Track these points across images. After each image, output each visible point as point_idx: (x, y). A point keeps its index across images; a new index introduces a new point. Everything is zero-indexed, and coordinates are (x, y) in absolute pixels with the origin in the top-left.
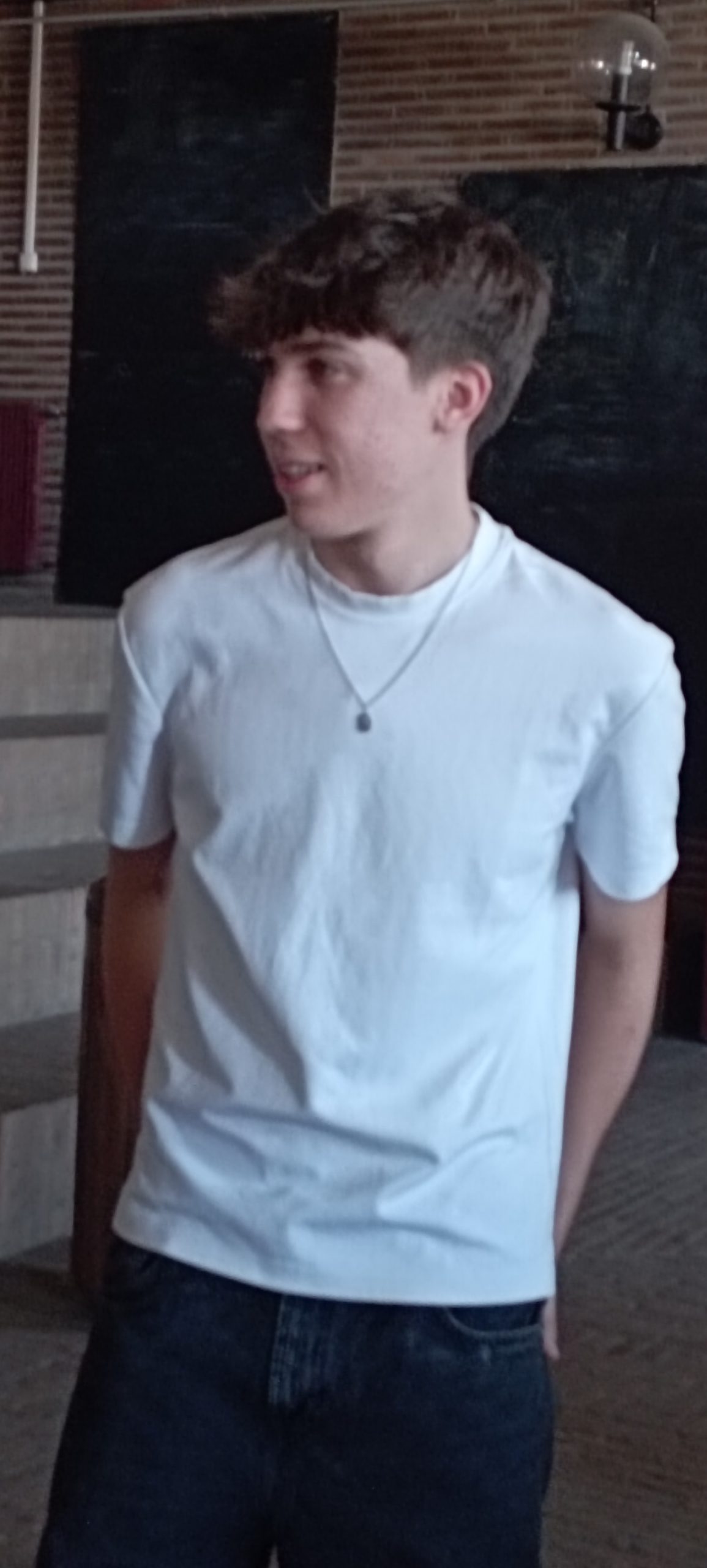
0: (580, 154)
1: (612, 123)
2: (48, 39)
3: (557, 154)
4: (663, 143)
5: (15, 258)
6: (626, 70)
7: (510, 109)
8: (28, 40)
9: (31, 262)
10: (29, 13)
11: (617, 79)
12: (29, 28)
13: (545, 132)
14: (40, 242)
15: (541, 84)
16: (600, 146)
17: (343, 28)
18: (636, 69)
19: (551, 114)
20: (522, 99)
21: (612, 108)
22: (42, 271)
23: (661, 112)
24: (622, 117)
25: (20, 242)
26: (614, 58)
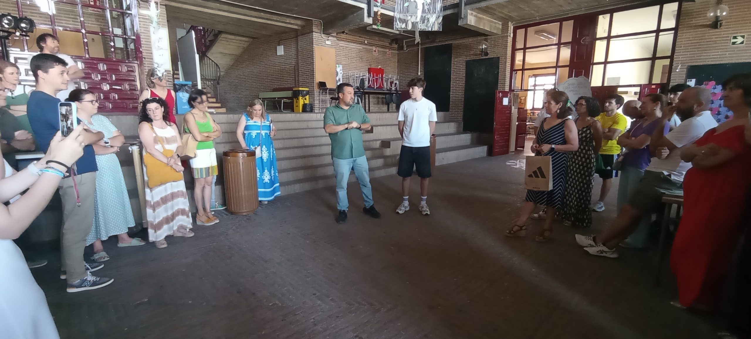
0: (479, 57)
1: (482, 53)
2: (421, 49)
3: (477, 57)
4: (489, 55)
5: (418, 74)
6: (484, 48)
7: (472, 53)
8: (419, 49)
9: (419, 74)
10: (419, 46)
11: (483, 48)
12: (419, 48)
13: (476, 55)
14: (420, 72)
15: (475, 50)
16: (481, 56)
17: (453, 45)
18: (485, 47)
19: (477, 53)
20: (473, 51)
21: (482, 52)
22: (421, 75)
23: (488, 52)
24: (483, 53)
25: (418, 72)
26: (482, 46)
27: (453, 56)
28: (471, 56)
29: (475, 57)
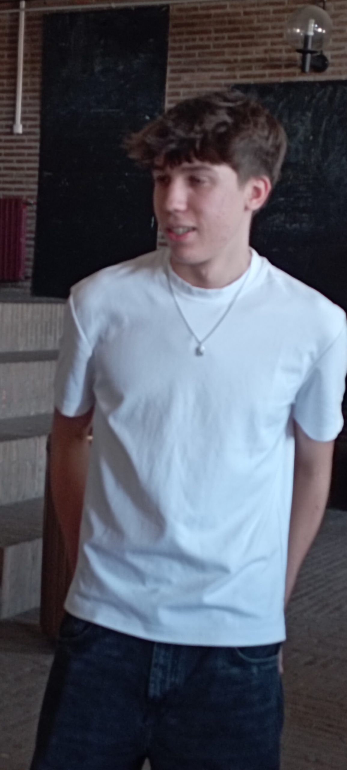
1: (304, 59)
2: (27, 19)
6: (311, 33)
8: (17, 20)
9: (19, 129)
13: (274, 64)
16: (298, 71)
17: (173, 12)
18: (316, 32)
21: (304, 52)
22: (24, 133)
23: (328, 54)
24: (309, 56)
25: (13, 119)
26: (305, 27)
27: (170, 60)
29: (267, 72)
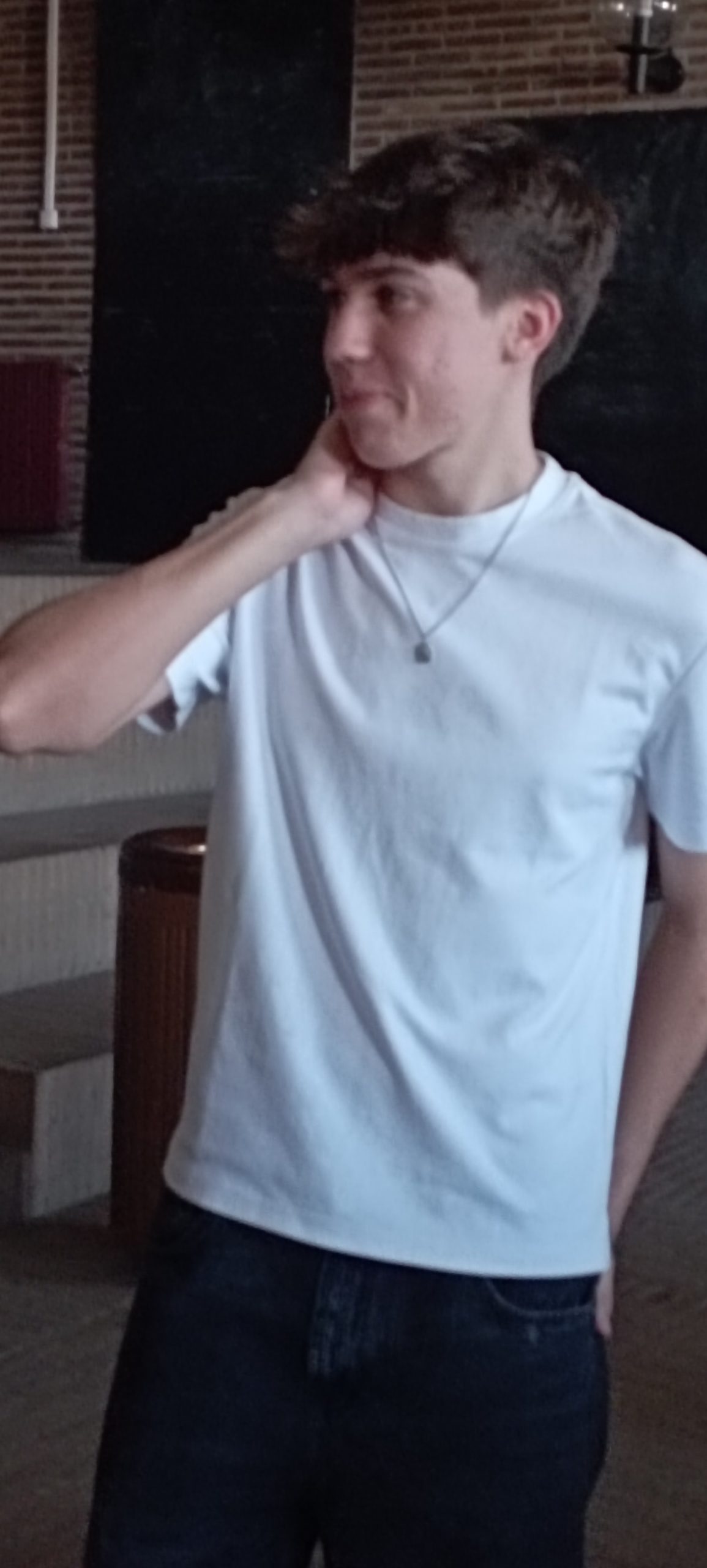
1: (633, 66)
3: (584, 99)
4: (686, 86)
5: (35, 215)
6: (647, 12)
7: (534, 54)
9: (51, 219)
11: (638, 21)
13: (570, 77)
14: (59, 199)
15: (560, 28)
16: (620, 90)
18: (657, 10)
21: (633, 50)
22: (63, 228)
23: (682, 54)
24: (643, 59)
28: (521, 87)
